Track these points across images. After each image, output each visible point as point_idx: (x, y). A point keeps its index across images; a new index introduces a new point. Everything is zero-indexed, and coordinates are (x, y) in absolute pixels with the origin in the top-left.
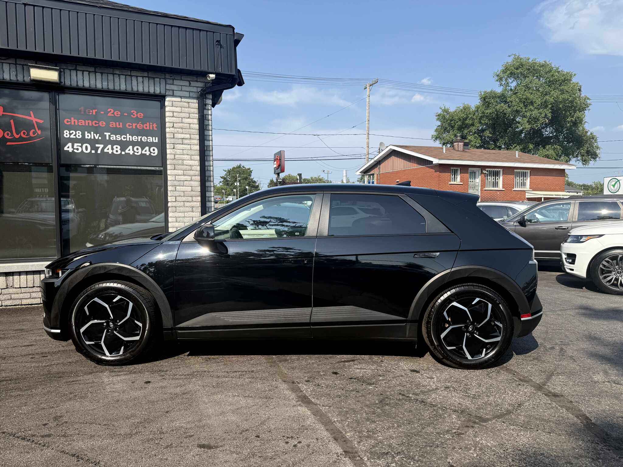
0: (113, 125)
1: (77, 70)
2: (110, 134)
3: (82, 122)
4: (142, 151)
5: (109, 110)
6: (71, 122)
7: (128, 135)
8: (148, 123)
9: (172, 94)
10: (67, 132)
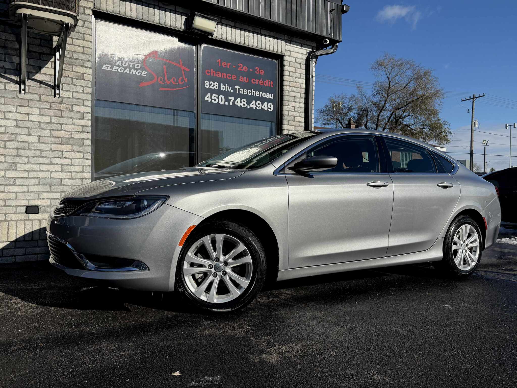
0: (241, 80)
1: (222, 23)
2: (239, 87)
3: (219, 75)
4: (262, 105)
5: (239, 65)
6: (210, 73)
7: (252, 90)
8: (267, 80)
9: (289, 55)
10: (207, 83)
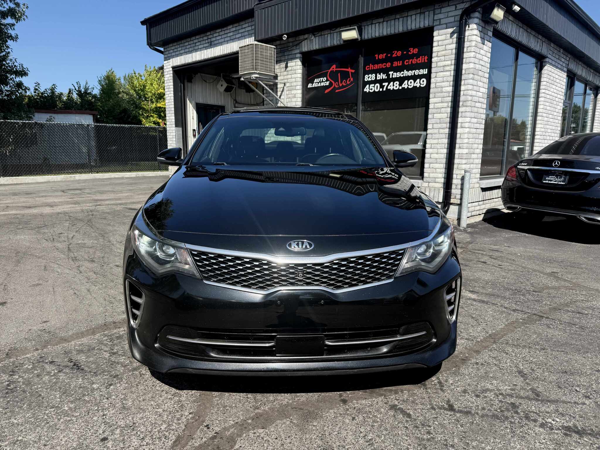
0: (395, 65)
1: (372, 24)
3: (376, 66)
4: (414, 83)
5: (394, 52)
6: (369, 67)
7: (405, 71)
8: (421, 57)
10: (366, 77)
